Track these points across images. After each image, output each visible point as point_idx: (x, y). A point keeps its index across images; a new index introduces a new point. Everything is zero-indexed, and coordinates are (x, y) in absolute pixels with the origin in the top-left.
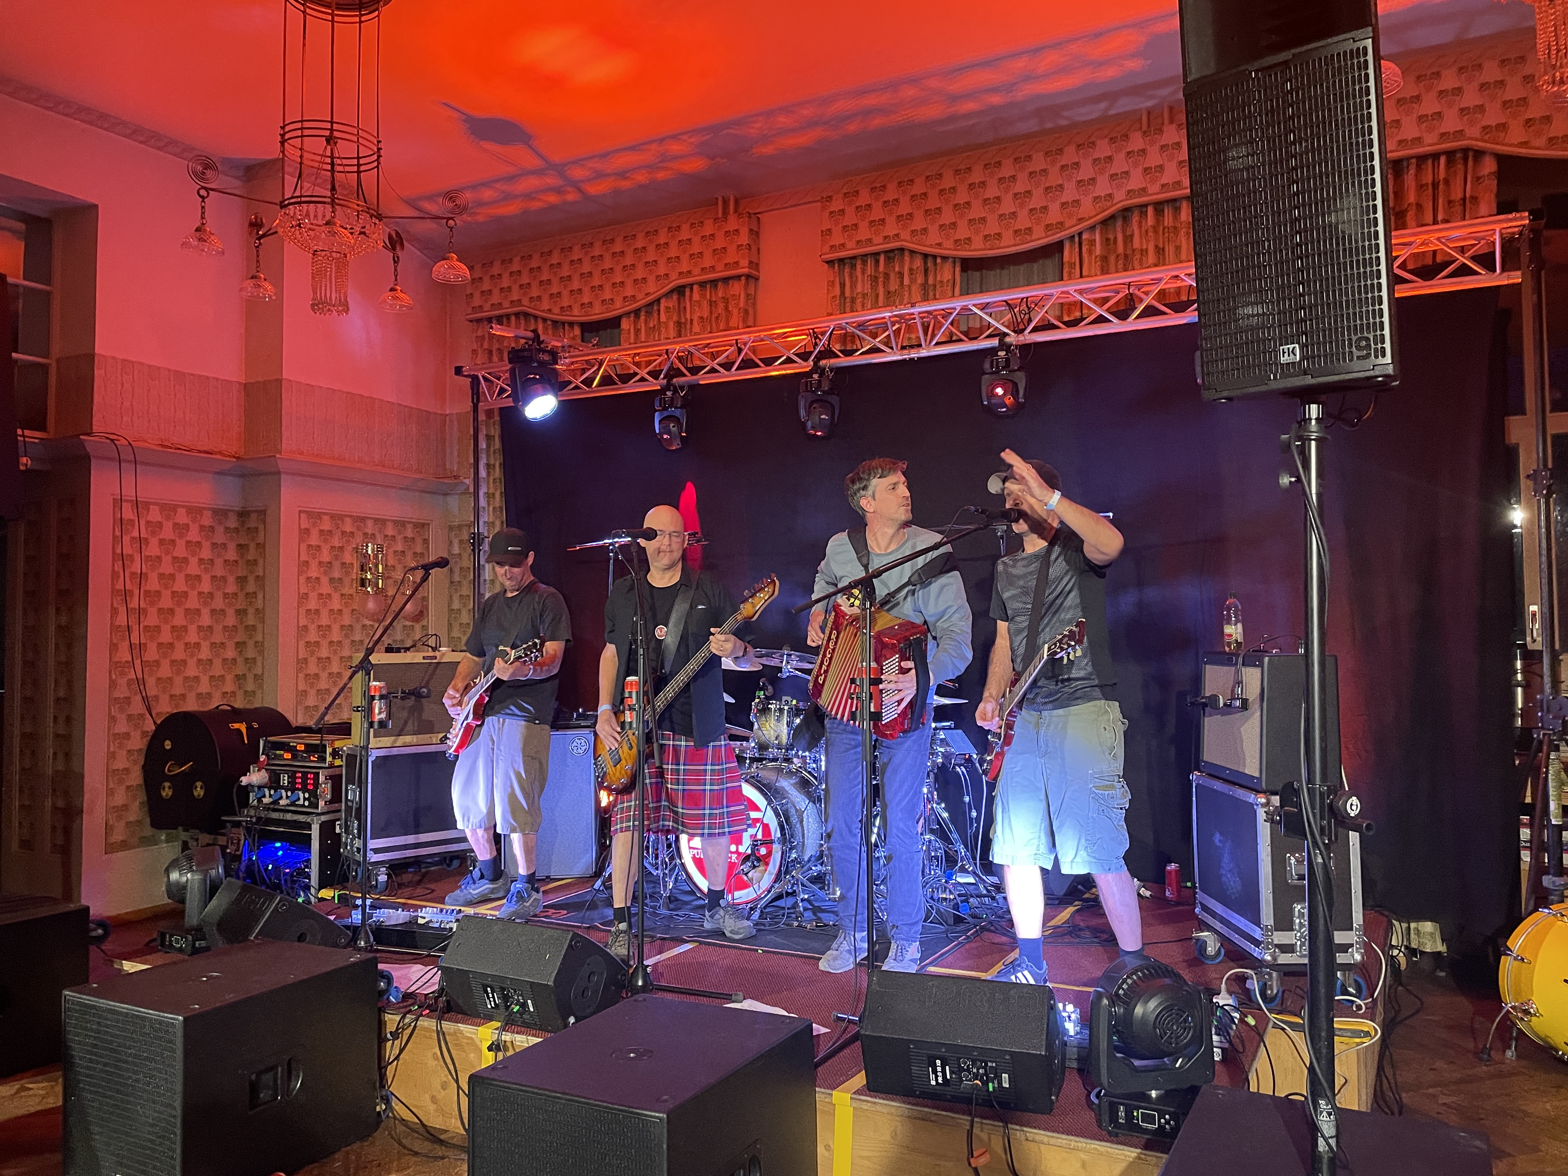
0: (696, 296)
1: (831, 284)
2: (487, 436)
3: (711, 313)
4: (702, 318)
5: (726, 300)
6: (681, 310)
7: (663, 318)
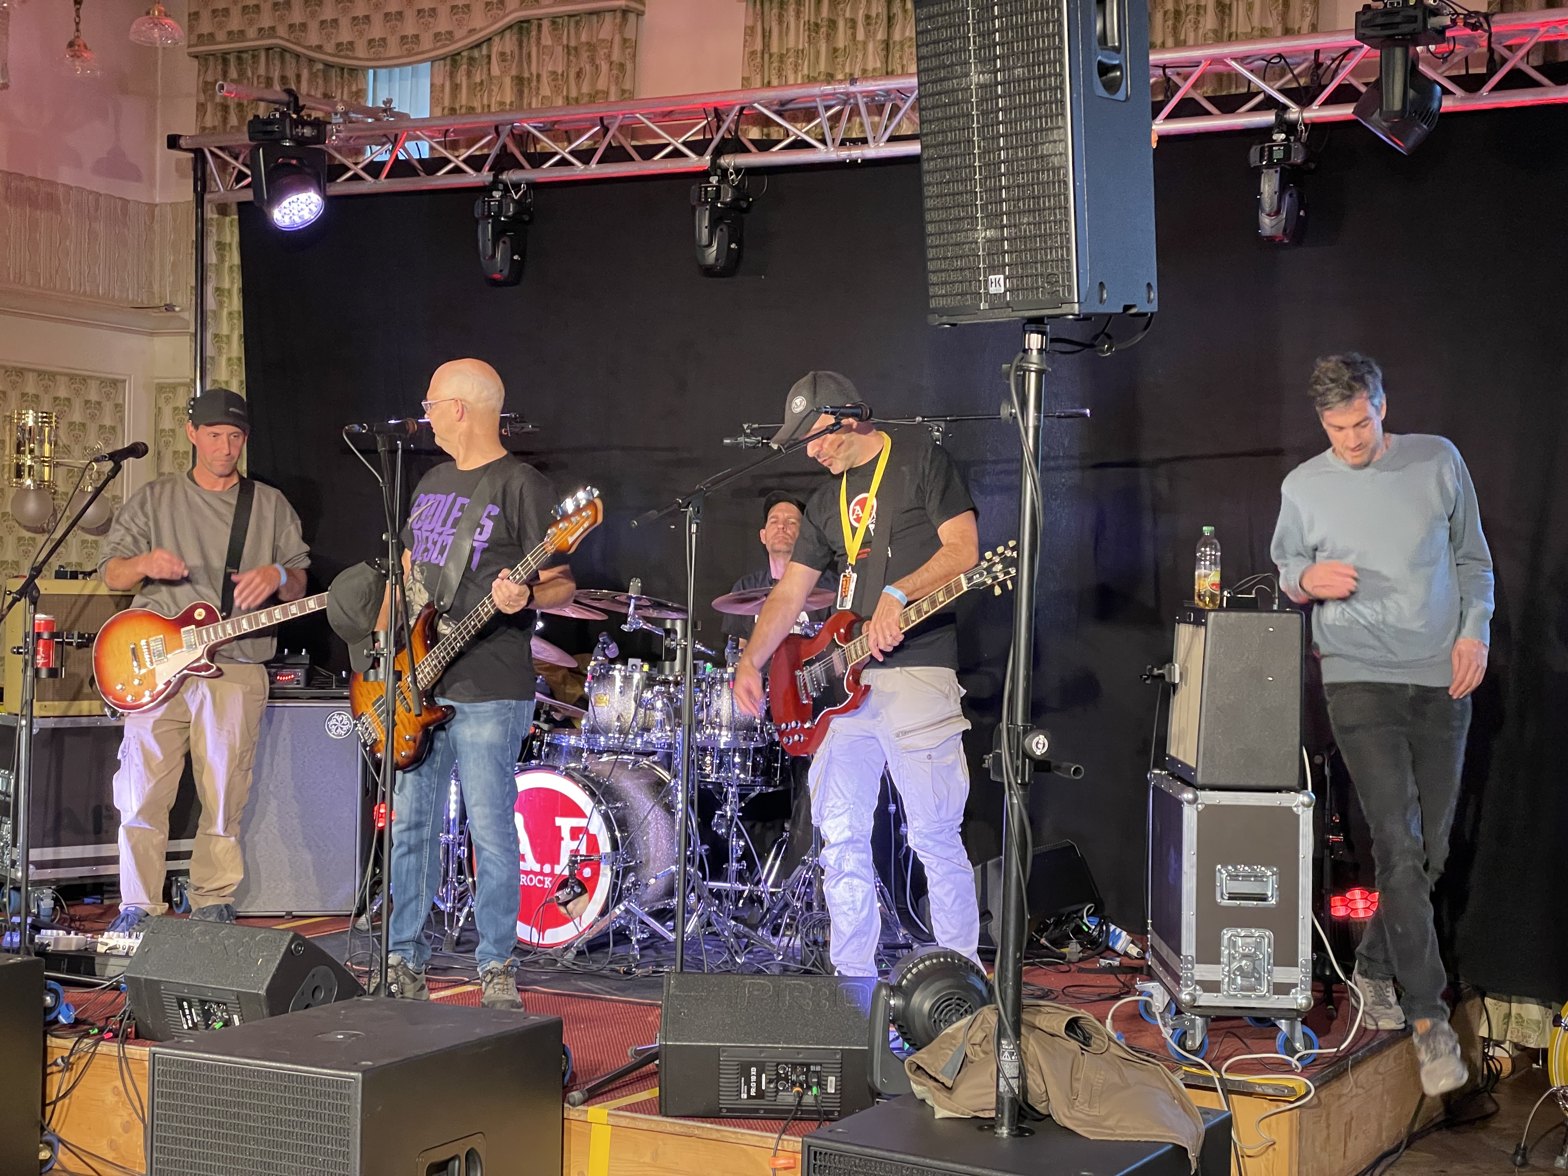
0: (547, 40)
1: (750, 31)
2: (219, 243)
3: (568, 66)
4: (554, 73)
5: (591, 47)
6: (524, 58)
7: (496, 70)
